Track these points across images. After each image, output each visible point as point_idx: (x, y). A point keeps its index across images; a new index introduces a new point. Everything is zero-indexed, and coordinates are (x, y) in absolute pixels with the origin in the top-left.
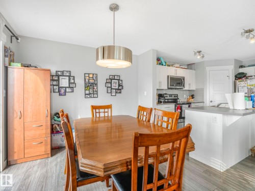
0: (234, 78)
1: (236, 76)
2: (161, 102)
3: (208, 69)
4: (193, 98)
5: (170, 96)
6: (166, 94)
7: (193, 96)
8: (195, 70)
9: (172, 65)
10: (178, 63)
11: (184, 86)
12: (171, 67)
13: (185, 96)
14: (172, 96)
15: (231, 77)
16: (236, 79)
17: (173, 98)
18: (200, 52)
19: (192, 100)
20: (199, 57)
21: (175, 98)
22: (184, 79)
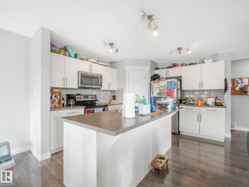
0: (150, 79)
1: (151, 78)
2: (70, 105)
3: (127, 68)
4: (114, 99)
5: (85, 97)
6: (79, 95)
7: (114, 98)
8: (116, 69)
9: (87, 60)
10: (94, 58)
11: (101, 85)
12: (85, 62)
13: (106, 97)
14: (87, 97)
15: (147, 78)
16: (151, 80)
17: (90, 99)
18: (112, 44)
19: (114, 101)
20: (111, 50)
21: (93, 99)
22: (101, 77)
